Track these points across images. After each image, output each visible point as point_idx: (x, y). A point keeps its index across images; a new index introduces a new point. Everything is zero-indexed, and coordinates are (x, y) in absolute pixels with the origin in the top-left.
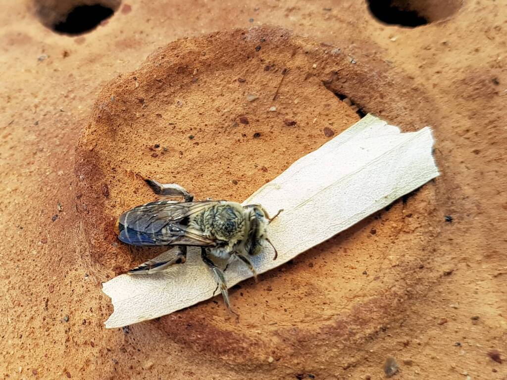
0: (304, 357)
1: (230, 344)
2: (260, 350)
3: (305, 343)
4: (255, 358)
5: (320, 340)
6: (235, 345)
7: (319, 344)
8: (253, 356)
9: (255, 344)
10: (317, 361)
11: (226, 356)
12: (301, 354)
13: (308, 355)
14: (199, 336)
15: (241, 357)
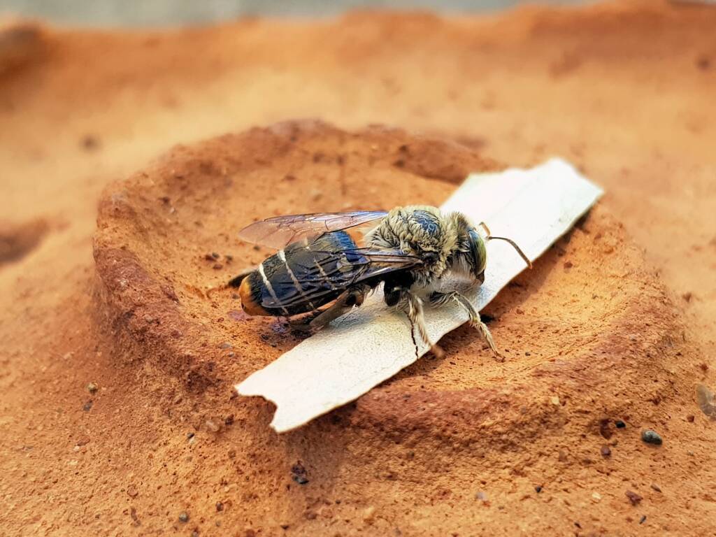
0: (596, 390)
1: (484, 399)
2: (531, 392)
3: (585, 372)
4: (532, 406)
5: (602, 361)
6: (493, 397)
7: (605, 367)
8: (529, 403)
9: (520, 388)
10: (615, 393)
11: (488, 419)
12: (589, 386)
13: (600, 386)
14: (432, 405)
15: (511, 411)
